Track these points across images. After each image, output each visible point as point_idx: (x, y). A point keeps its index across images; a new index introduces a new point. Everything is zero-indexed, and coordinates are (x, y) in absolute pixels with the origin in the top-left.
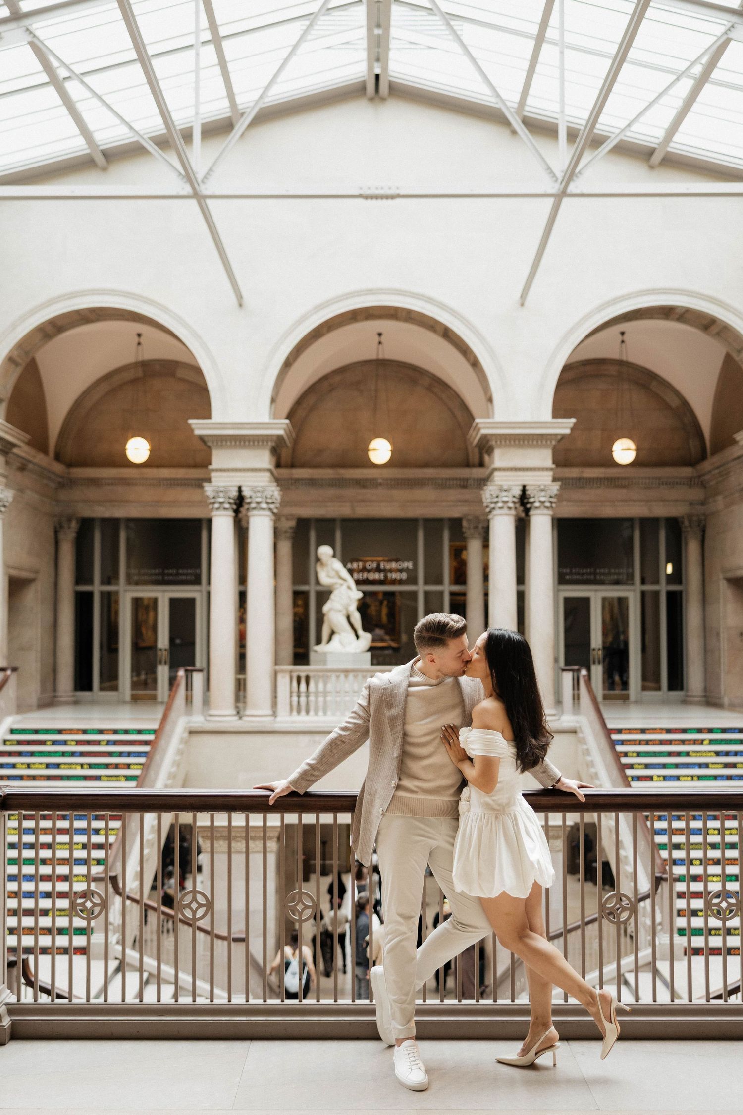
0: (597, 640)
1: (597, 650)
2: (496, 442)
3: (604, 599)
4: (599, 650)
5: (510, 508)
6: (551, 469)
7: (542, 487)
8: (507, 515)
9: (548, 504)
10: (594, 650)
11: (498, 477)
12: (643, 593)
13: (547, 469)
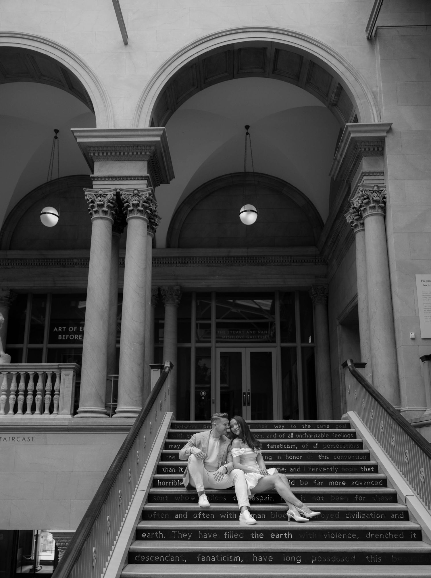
0: (246, 386)
1: (247, 394)
2: (94, 154)
3: (252, 354)
4: (249, 393)
5: (105, 212)
6: (146, 178)
7: (136, 192)
8: (101, 218)
9: (140, 208)
10: (244, 394)
11: (97, 185)
12: (282, 349)
13: (141, 178)
